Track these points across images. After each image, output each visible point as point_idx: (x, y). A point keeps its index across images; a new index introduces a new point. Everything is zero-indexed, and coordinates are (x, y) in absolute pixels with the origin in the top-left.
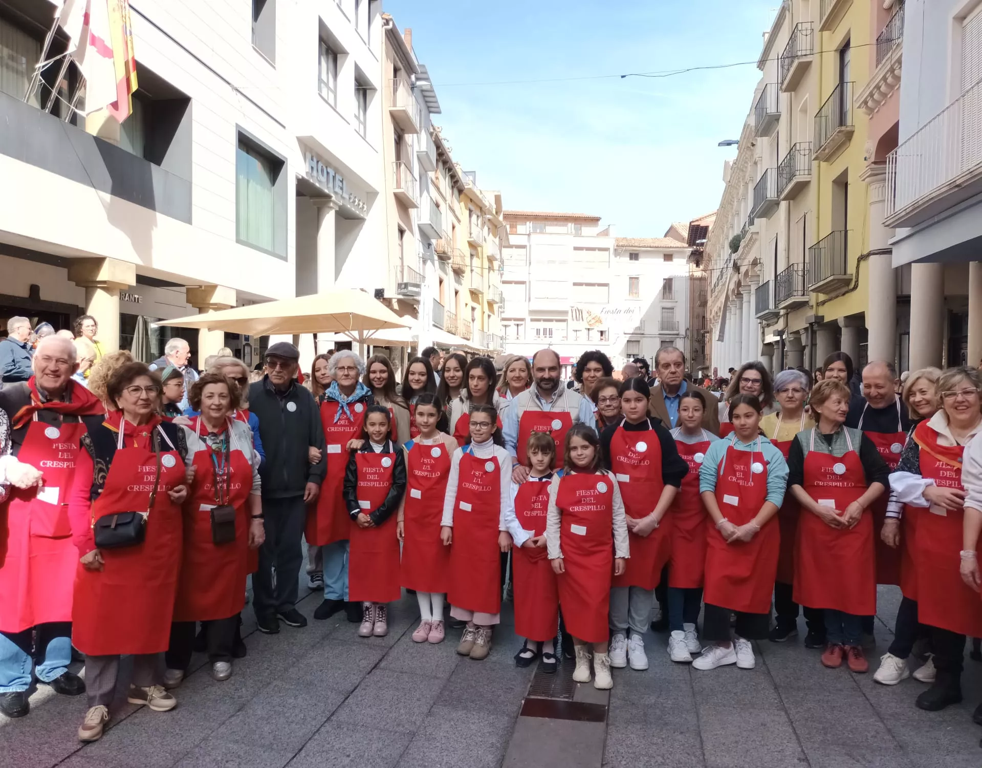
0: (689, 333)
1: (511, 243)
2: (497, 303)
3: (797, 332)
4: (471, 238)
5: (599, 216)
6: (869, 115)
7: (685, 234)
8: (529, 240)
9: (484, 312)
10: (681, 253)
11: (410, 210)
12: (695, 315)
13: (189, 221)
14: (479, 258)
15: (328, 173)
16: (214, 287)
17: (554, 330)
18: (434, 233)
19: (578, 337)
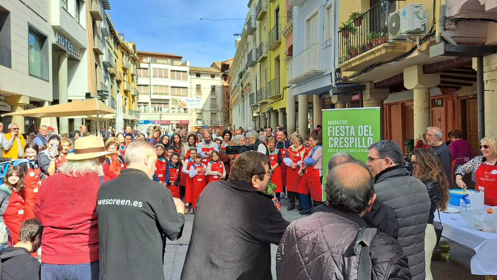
0: (223, 110)
1: (141, 67)
2: (136, 96)
3: (264, 113)
4: (123, 65)
5: (181, 56)
6: (286, 38)
7: (220, 67)
8: (149, 66)
9: (130, 100)
10: (218, 75)
11: (99, 55)
12: (225, 102)
14: (127, 75)
15: (65, 41)
16: (20, 96)
17: (162, 108)
18: (110, 66)
19: (174, 111)
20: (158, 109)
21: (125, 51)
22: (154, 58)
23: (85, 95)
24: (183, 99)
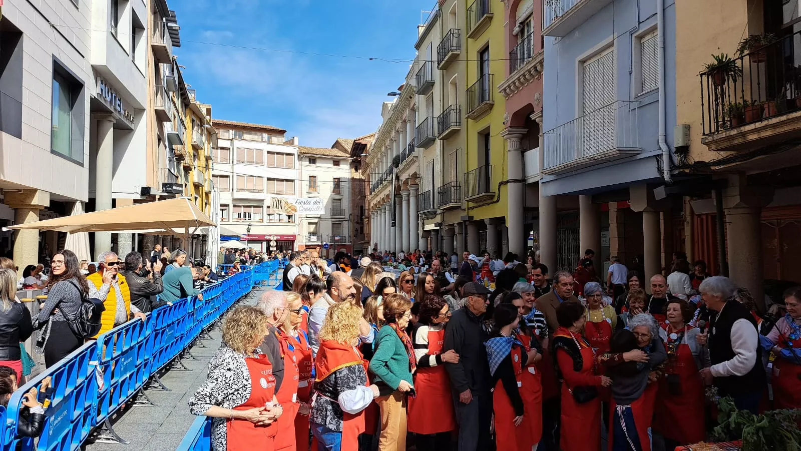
0: (352, 217)
1: (219, 146)
3: (452, 225)
4: (194, 142)
5: (284, 130)
6: (506, 97)
7: (349, 147)
8: (232, 144)
9: (203, 201)
10: (346, 160)
11: (163, 122)
12: (356, 205)
13: (19, 136)
14: (199, 159)
15: (112, 94)
16: (33, 191)
17: (252, 214)
18: (178, 141)
19: (271, 220)
20: (245, 216)
21: (198, 119)
22: (238, 132)
23: (139, 191)
24: (291, 200)
